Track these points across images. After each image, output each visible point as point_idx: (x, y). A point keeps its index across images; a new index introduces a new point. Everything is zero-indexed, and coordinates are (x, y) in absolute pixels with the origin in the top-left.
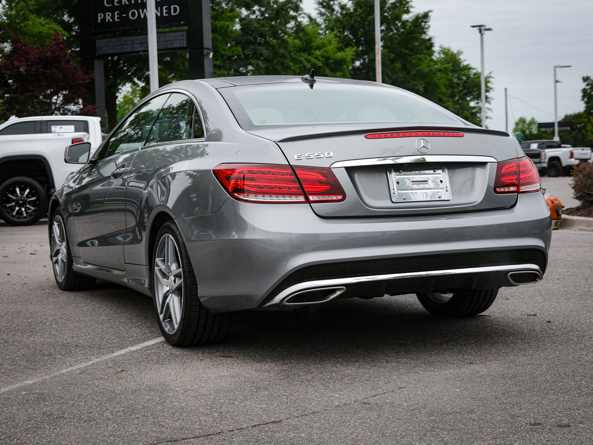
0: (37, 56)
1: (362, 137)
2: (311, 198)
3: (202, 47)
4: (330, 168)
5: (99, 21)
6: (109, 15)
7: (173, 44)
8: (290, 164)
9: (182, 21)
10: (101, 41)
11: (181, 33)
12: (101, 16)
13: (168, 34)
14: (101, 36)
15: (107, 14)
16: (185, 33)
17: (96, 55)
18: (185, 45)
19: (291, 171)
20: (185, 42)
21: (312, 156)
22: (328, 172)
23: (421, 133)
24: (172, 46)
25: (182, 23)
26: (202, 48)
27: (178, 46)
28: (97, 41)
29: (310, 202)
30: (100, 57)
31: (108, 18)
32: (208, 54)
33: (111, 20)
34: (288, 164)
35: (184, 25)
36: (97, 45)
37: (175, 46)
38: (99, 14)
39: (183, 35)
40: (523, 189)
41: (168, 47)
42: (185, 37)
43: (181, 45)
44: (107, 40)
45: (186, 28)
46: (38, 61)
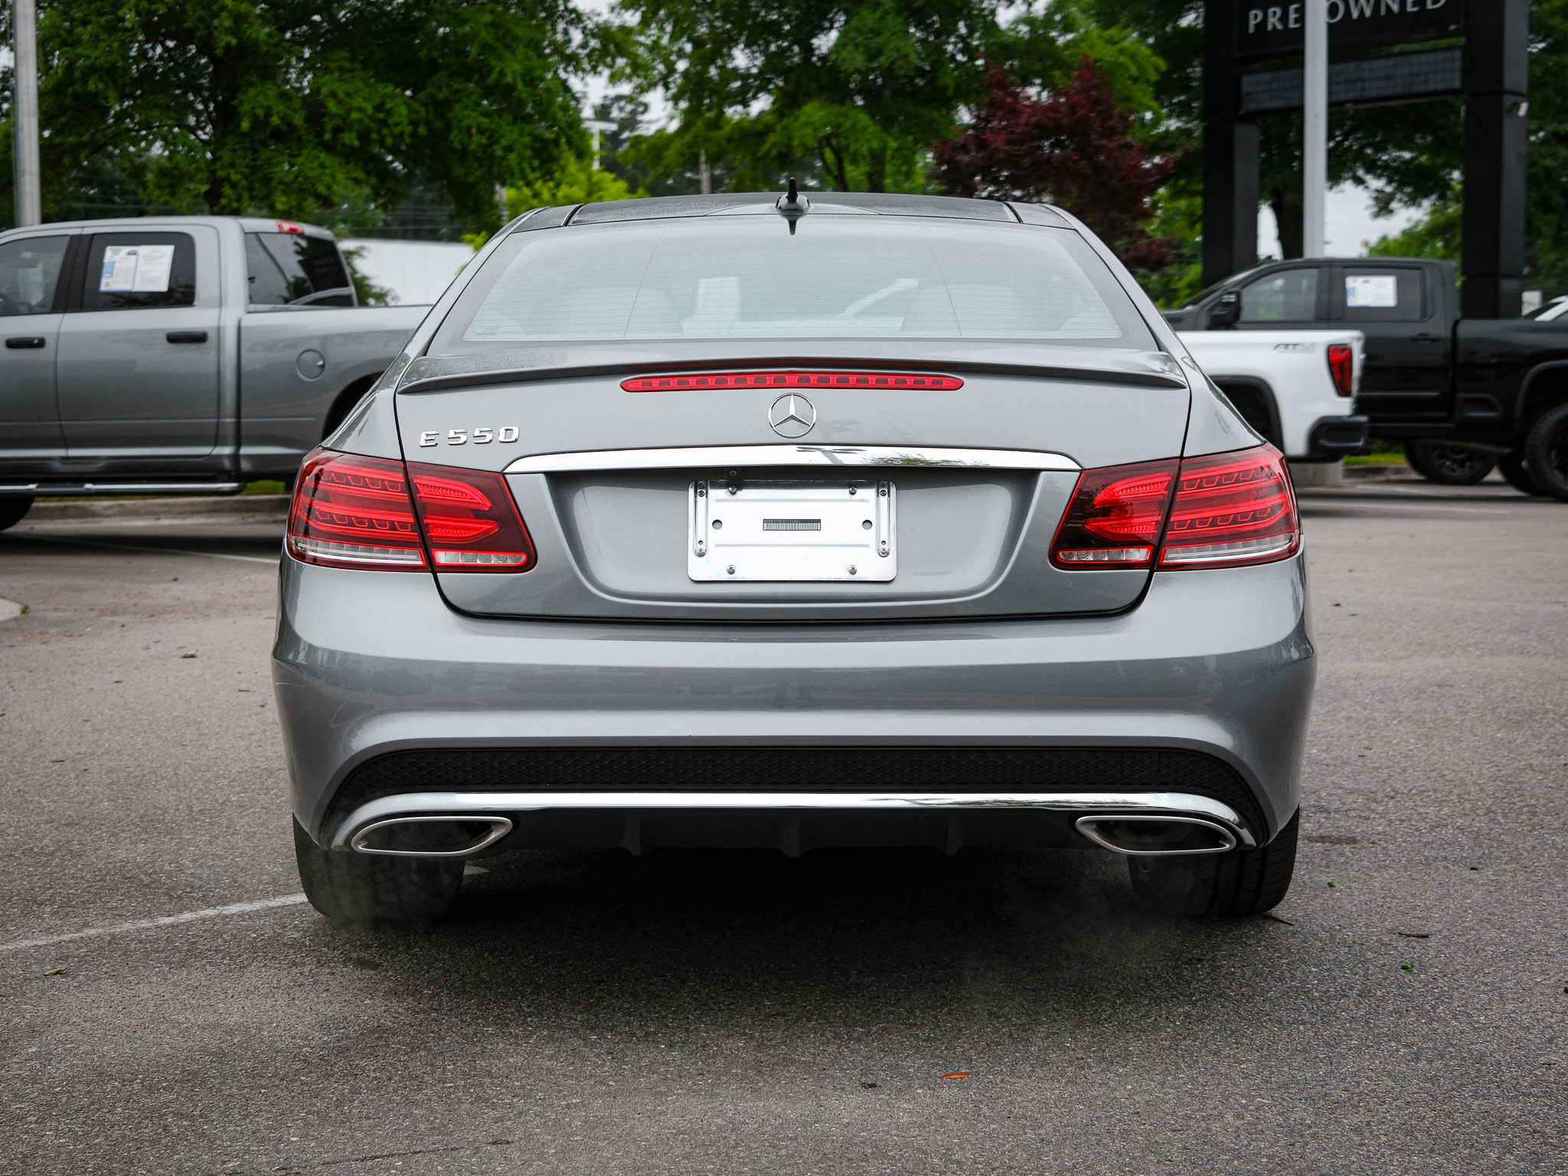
0: (1033, 120)
1: (612, 386)
2: (442, 557)
3: (1498, 90)
4: (503, 474)
5: (1251, 30)
6: (1275, 13)
7: (1426, 82)
8: (403, 460)
9: (1452, 24)
10: (1253, 78)
11: (1449, 54)
12: (1256, 16)
13: (1415, 59)
14: (1257, 66)
15: (1272, 10)
16: (1458, 54)
17: (1240, 113)
18: (1457, 84)
19: (400, 478)
20: (1457, 76)
21: (462, 436)
22: (496, 485)
23: (797, 377)
24: (1422, 88)
25: (1452, 27)
26: (1500, 91)
27: (1439, 87)
28: (1245, 79)
29: (436, 570)
30: (1250, 117)
31: (1273, 22)
32: (1517, 106)
33: (1279, 27)
34: (400, 458)
35: (1454, 34)
36: (1245, 89)
37: (1432, 87)
38: (1253, 12)
39: (1452, 60)
40: (1175, 556)
41: (1415, 89)
42: (1458, 64)
43: (1447, 86)
44: (1266, 76)
45: (1463, 40)
46: (1035, 132)
